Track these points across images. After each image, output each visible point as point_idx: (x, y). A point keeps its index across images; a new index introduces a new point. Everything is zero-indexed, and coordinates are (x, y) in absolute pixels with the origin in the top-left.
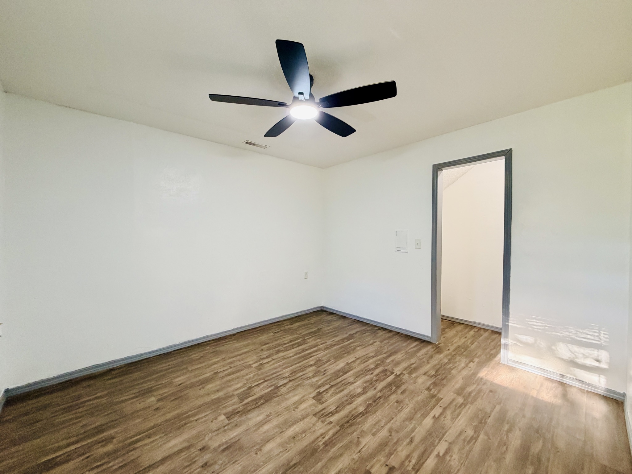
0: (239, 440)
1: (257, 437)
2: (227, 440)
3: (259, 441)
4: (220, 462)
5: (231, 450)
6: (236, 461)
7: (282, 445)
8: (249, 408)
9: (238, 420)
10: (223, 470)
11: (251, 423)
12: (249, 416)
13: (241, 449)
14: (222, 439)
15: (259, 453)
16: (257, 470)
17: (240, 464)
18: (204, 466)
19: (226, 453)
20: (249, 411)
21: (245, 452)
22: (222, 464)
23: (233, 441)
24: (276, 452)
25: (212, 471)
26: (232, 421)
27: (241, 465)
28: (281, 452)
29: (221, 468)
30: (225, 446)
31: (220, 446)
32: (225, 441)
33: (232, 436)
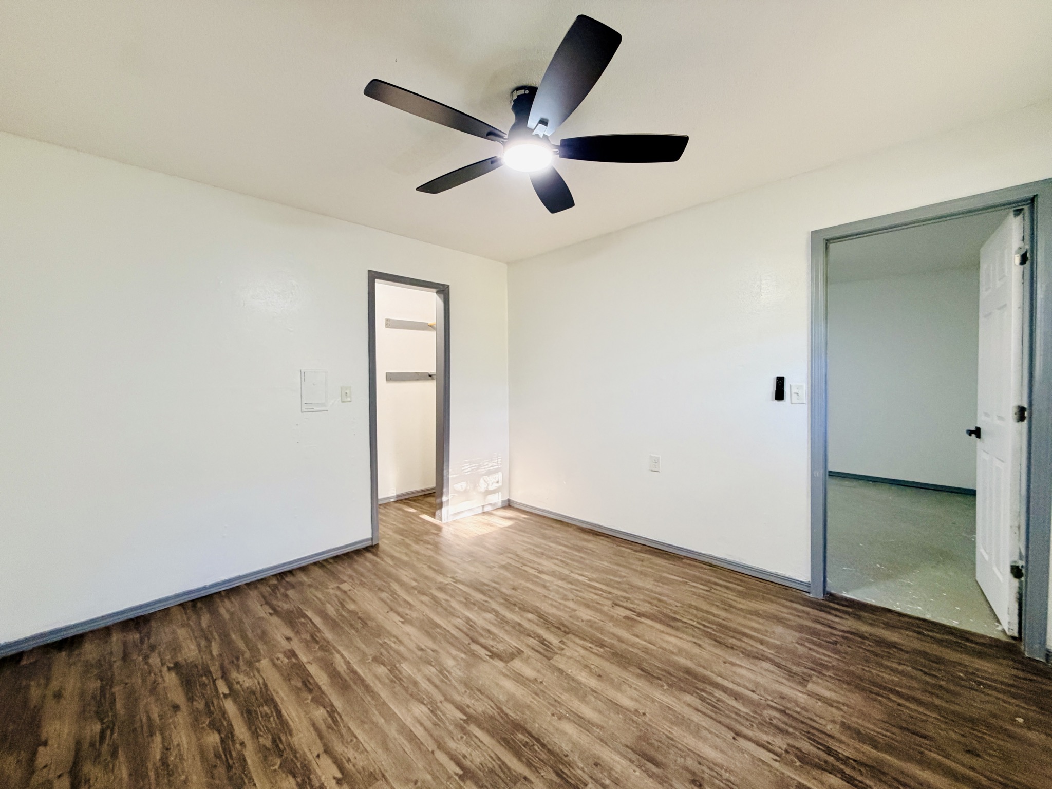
0: (627, 747)
1: (614, 721)
2: (635, 768)
3: (621, 716)
4: (680, 761)
5: (653, 753)
6: (667, 737)
7: (618, 688)
8: (543, 756)
9: (581, 765)
10: (689, 750)
11: (584, 739)
12: (566, 747)
13: (644, 738)
14: (636, 776)
15: (641, 712)
16: (668, 707)
17: (671, 730)
18: (698, 783)
19: (660, 757)
20: (550, 751)
21: (647, 730)
22: (682, 756)
23: (634, 757)
24: (630, 692)
25: (699, 766)
26: (586, 777)
27: (671, 728)
28: (631, 687)
29: (688, 755)
30: (650, 766)
31: (651, 775)
32: (637, 770)
33: (624, 762)
